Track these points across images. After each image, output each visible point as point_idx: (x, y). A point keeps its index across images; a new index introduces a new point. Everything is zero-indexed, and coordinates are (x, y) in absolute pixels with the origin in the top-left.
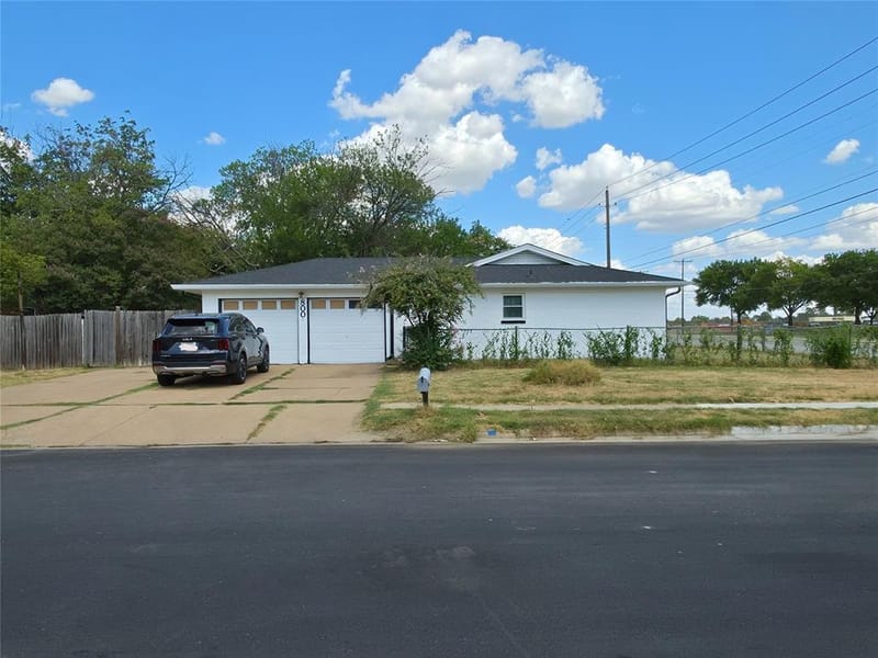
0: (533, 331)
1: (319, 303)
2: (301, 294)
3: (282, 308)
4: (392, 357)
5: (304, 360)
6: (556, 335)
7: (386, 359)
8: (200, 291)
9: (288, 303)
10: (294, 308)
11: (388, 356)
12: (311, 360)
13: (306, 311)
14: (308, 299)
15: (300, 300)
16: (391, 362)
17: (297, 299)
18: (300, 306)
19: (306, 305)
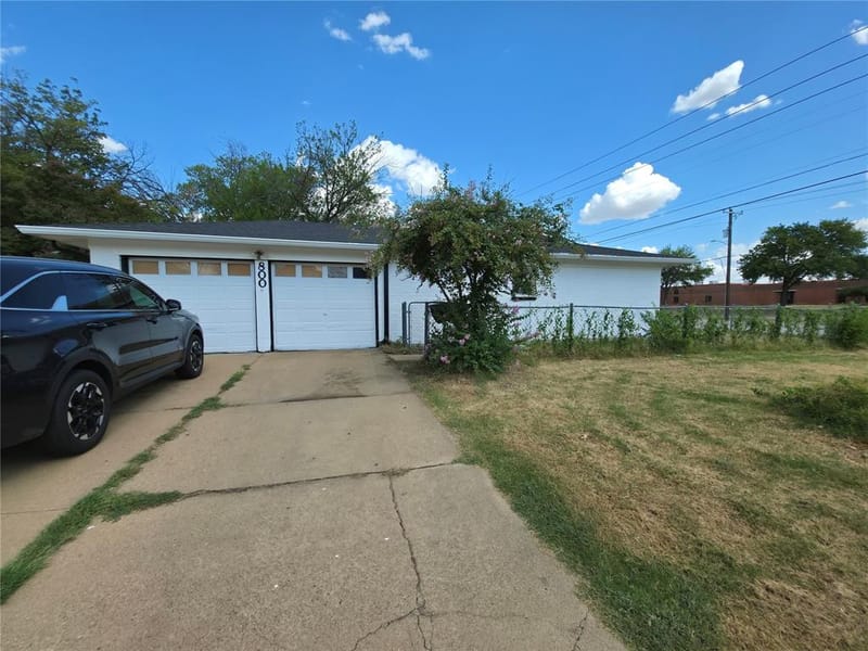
0: (593, 310)
1: (287, 268)
2: (259, 253)
3: (229, 274)
4: (386, 341)
5: (265, 346)
6: (617, 314)
7: (378, 344)
9: (239, 267)
10: (249, 274)
11: (381, 339)
12: (276, 347)
13: (267, 279)
14: (270, 262)
15: (257, 263)
16: (385, 347)
17: (253, 261)
18: (258, 271)
19: (266, 270)
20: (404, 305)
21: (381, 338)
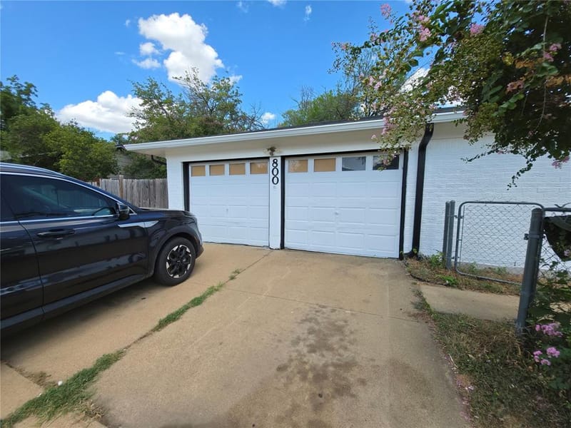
1: (299, 162)
2: (272, 150)
3: (251, 173)
4: (414, 254)
7: (401, 257)
8: (164, 150)
10: (265, 172)
12: (287, 244)
13: (279, 176)
14: (283, 158)
15: (271, 160)
16: (413, 263)
17: (268, 158)
18: (272, 168)
19: (279, 167)
20: (450, 206)
21: (408, 248)
